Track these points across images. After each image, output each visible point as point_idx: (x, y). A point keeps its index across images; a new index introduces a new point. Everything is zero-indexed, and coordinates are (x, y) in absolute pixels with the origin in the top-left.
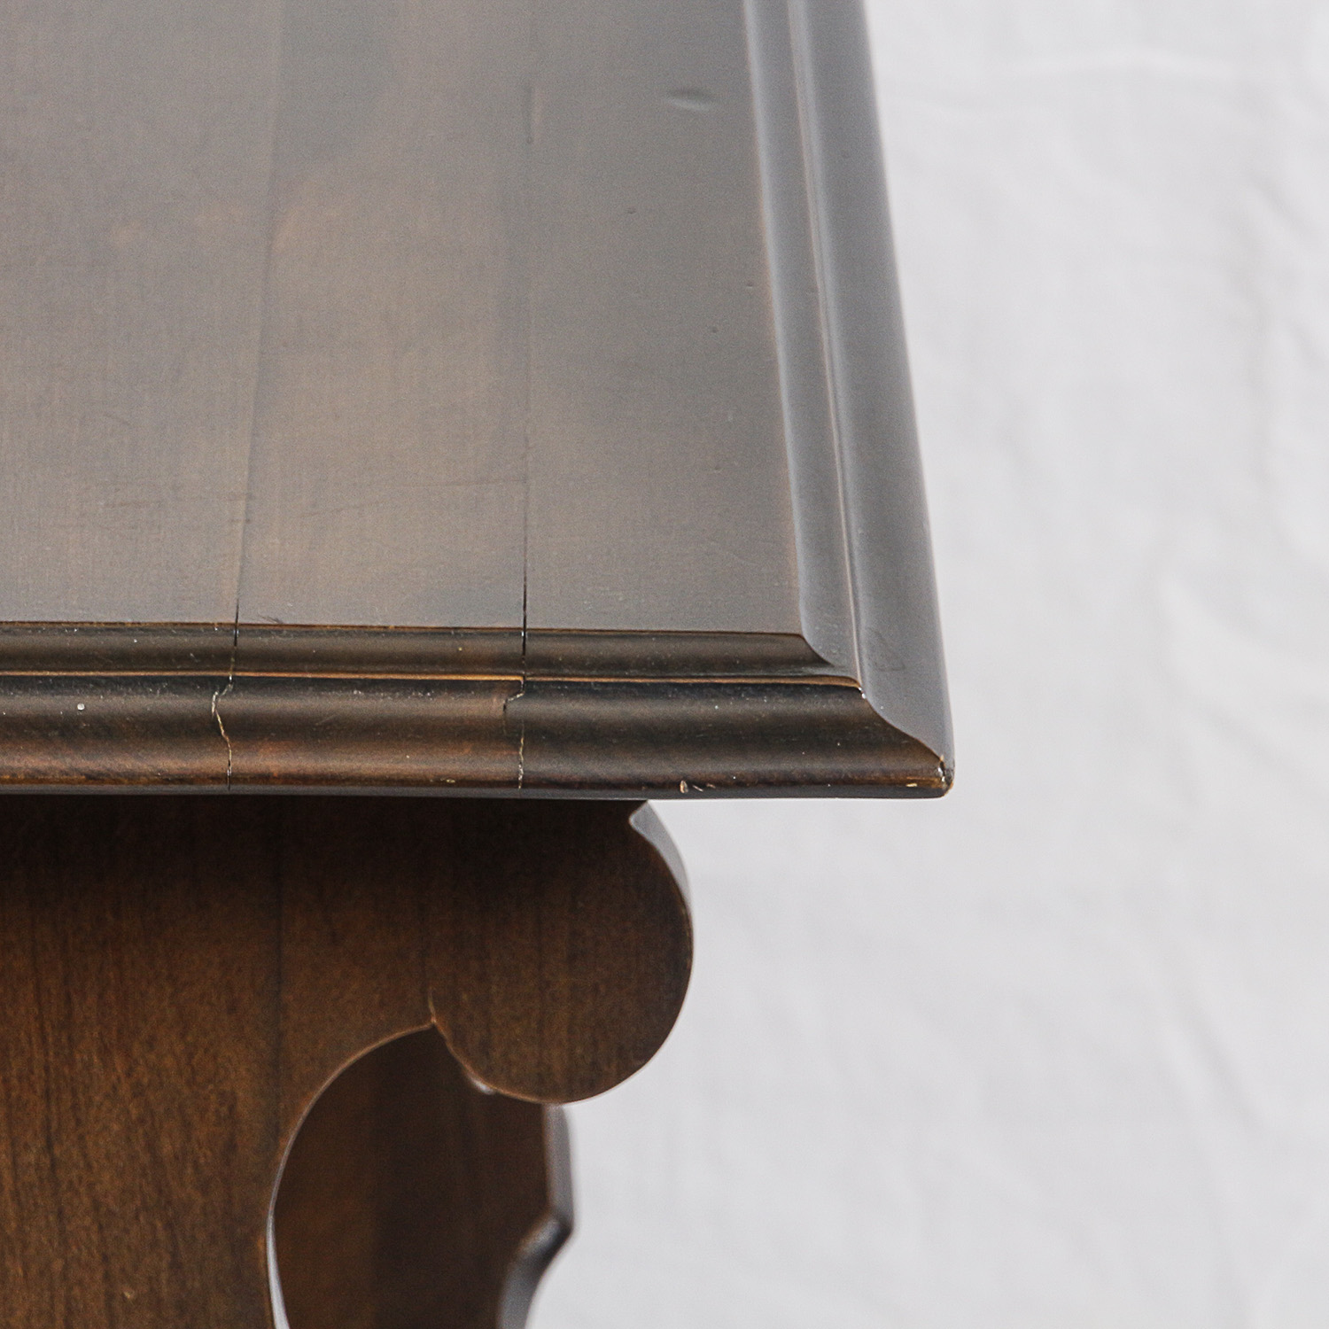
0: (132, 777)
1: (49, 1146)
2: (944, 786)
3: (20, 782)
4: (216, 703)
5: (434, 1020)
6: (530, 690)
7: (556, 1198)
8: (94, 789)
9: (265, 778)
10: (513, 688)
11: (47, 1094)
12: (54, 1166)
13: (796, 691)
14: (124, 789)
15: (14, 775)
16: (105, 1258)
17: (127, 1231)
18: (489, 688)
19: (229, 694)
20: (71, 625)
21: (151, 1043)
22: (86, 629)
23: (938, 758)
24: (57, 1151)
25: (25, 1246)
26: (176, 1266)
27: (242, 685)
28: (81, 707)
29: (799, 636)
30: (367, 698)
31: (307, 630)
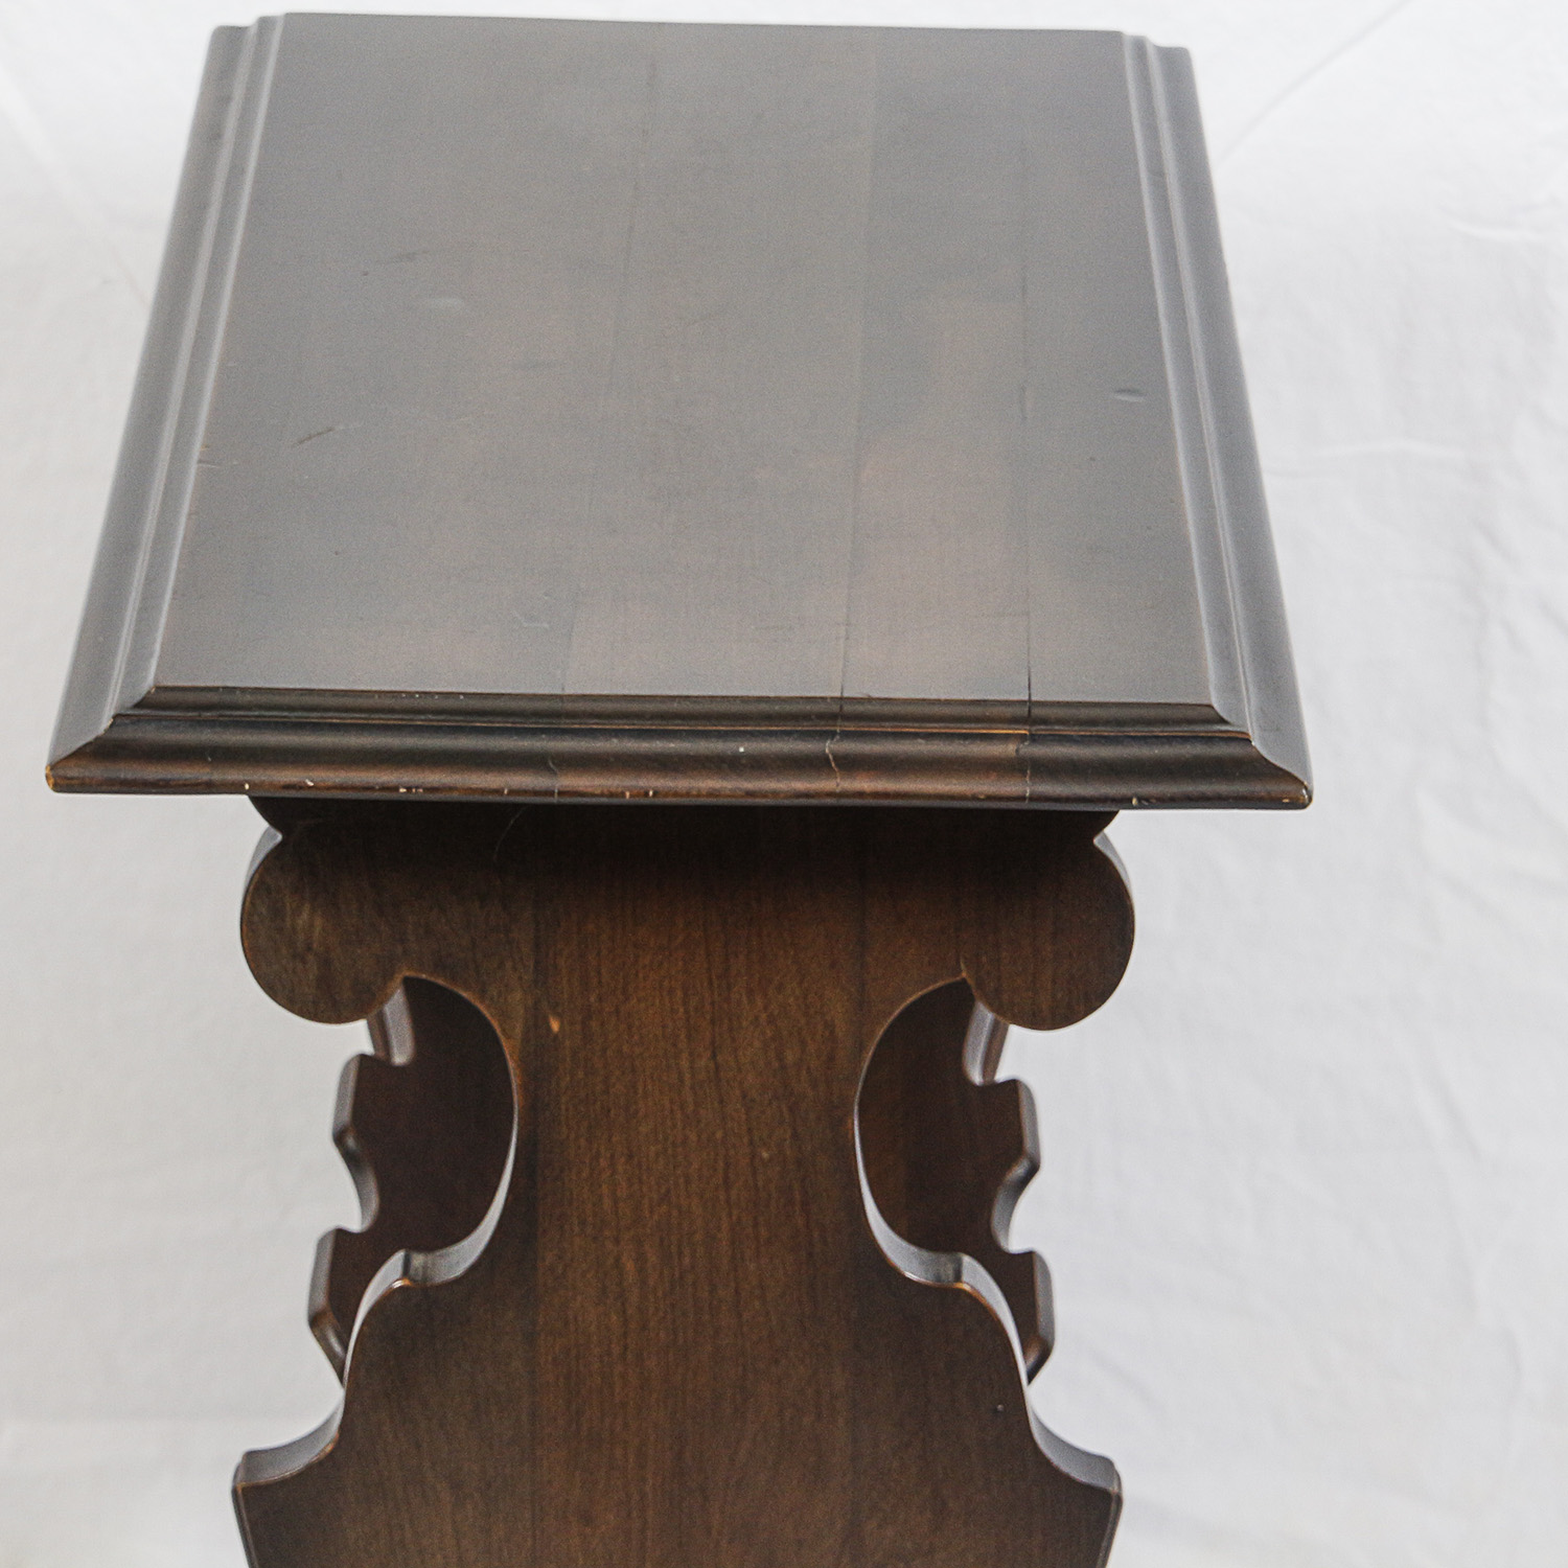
0: (775, 794)
1: (714, 1056)
2: (1307, 801)
3: (704, 796)
4: (829, 747)
5: (964, 974)
6: (1034, 739)
7: (1028, 1144)
8: (750, 801)
9: (861, 794)
10: (1023, 738)
11: (713, 1022)
12: (717, 1068)
13: (1209, 740)
14: (770, 801)
15: (699, 791)
16: (750, 1130)
17: (763, 1112)
18: (1006, 738)
19: (837, 741)
20: (735, 698)
21: (780, 988)
22: (745, 700)
23: (1302, 783)
24: (719, 1058)
25: (699, 1121)
26: (795, 1136)
27: (846, 735)
28: (742, 750)
29: (1210, 706)
30: (927, 744)
31: (888, 701)
